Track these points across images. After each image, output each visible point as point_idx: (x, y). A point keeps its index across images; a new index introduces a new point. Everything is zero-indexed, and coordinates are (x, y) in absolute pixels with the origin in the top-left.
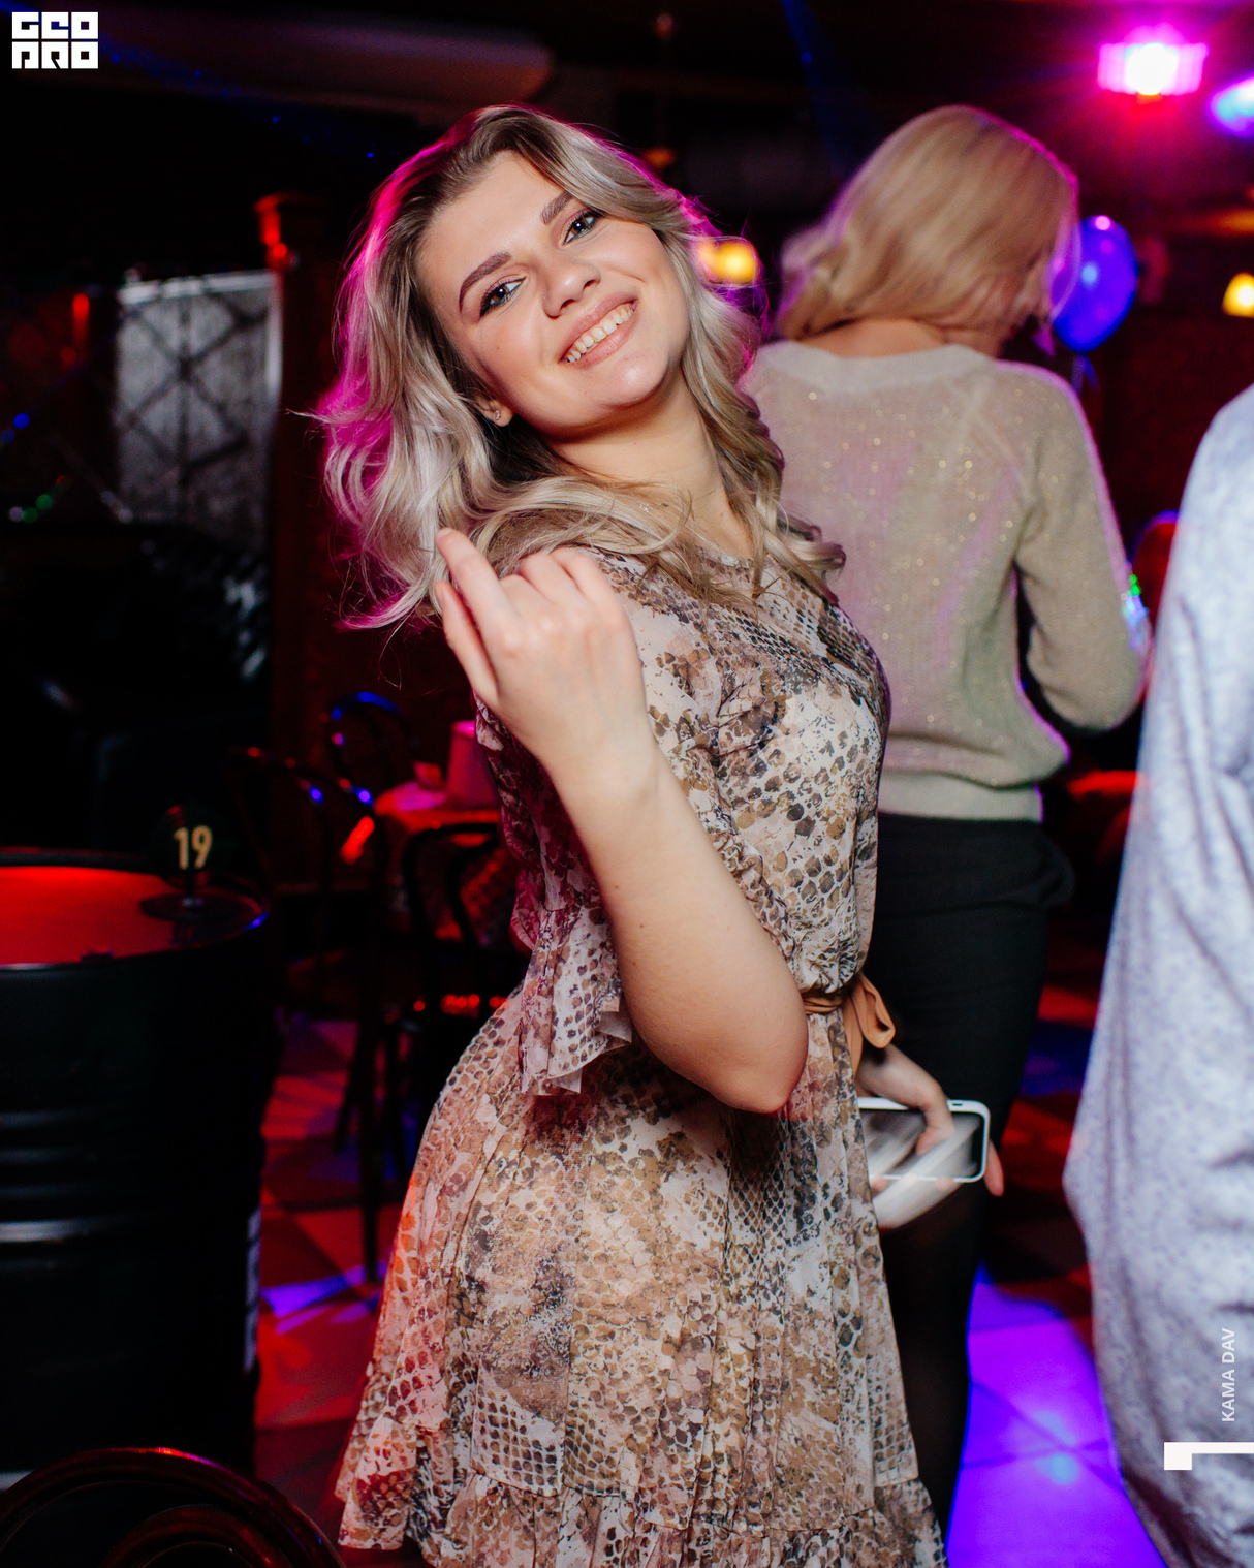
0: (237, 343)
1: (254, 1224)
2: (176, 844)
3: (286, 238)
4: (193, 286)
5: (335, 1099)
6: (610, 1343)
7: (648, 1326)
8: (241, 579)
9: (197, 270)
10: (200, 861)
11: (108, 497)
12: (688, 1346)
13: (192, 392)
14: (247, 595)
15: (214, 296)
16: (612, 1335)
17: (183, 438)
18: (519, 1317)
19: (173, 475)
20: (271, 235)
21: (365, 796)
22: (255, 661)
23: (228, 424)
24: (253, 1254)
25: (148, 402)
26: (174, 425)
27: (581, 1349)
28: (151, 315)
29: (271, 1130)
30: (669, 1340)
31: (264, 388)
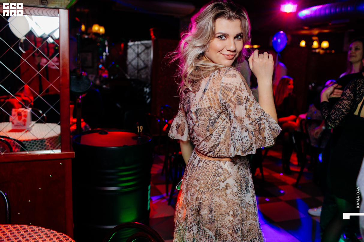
0: (146, 51)
1: (149, 187)
2: (137, 128)
3: (154, 35)
4: (139, 43)
5: (161, 167)
6: (223, 218)
7: (228, 214)
8: (147, 88)
9: (140, 40)
10: (141, 131)
11: (126, 75)
12: (235, 216)
13: (139, 59)
14: (147, 90)
15: (143, 44)
16: (223, 216)
17: (138, 66)
18: (206, 215)
19: (136, 72)
20: (152, 34)
21: (166, 121)
22: (149, 100)
23: (145, 64)
24: (149, 192)
25: (132, 60)
26: (136, 64)
27: (219, 219)
28: (133, 47)
29: (152, 172)
30: (232, 215)
31: (150, 58)
